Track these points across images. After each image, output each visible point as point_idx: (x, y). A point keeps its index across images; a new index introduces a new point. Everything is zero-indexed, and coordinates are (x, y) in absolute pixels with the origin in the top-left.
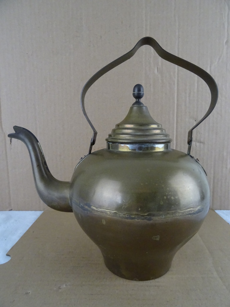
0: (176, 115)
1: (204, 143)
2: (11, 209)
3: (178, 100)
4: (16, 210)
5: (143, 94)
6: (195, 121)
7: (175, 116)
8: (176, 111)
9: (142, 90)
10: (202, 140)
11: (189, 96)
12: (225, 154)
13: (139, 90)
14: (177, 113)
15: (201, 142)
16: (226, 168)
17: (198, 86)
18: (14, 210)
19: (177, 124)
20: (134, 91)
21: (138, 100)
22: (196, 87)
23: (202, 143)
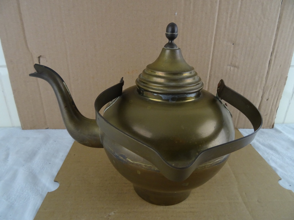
0: (215, 38)
1: (238, 67)
2: (47, 127)
3: (218, 21)
4: (53, 129)
5: (177, 35)
6: (233, 44)
7: (213, 38)
8: (214, 33)
9: (176, 31)
10: (237, 64)
11: (231, 17)
12: (257, 78)
13: (173, 31)
14: (216, 35)
15: (235, 66)
16: (256, 92)
17: (241, 5)
18: (51, 129)
19: (214, 48)
20: (167, 31)
21: (172, 42)
22: (239, 6)
23: (237, 67)
